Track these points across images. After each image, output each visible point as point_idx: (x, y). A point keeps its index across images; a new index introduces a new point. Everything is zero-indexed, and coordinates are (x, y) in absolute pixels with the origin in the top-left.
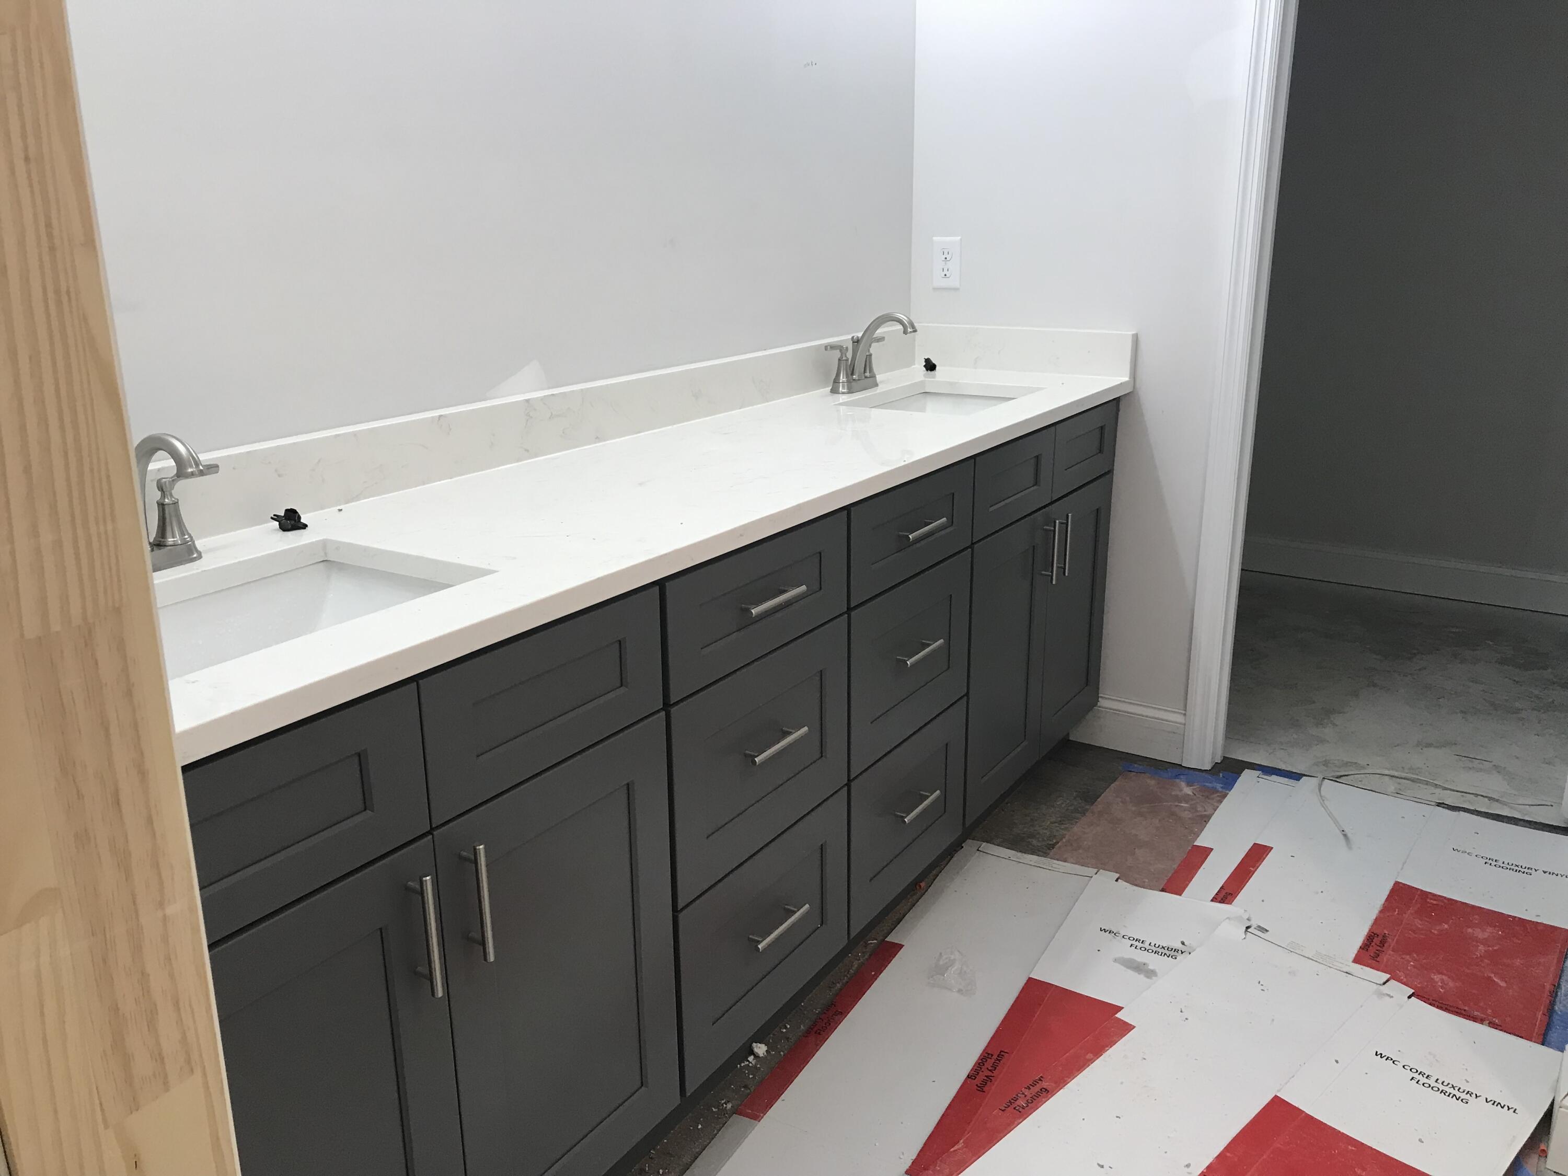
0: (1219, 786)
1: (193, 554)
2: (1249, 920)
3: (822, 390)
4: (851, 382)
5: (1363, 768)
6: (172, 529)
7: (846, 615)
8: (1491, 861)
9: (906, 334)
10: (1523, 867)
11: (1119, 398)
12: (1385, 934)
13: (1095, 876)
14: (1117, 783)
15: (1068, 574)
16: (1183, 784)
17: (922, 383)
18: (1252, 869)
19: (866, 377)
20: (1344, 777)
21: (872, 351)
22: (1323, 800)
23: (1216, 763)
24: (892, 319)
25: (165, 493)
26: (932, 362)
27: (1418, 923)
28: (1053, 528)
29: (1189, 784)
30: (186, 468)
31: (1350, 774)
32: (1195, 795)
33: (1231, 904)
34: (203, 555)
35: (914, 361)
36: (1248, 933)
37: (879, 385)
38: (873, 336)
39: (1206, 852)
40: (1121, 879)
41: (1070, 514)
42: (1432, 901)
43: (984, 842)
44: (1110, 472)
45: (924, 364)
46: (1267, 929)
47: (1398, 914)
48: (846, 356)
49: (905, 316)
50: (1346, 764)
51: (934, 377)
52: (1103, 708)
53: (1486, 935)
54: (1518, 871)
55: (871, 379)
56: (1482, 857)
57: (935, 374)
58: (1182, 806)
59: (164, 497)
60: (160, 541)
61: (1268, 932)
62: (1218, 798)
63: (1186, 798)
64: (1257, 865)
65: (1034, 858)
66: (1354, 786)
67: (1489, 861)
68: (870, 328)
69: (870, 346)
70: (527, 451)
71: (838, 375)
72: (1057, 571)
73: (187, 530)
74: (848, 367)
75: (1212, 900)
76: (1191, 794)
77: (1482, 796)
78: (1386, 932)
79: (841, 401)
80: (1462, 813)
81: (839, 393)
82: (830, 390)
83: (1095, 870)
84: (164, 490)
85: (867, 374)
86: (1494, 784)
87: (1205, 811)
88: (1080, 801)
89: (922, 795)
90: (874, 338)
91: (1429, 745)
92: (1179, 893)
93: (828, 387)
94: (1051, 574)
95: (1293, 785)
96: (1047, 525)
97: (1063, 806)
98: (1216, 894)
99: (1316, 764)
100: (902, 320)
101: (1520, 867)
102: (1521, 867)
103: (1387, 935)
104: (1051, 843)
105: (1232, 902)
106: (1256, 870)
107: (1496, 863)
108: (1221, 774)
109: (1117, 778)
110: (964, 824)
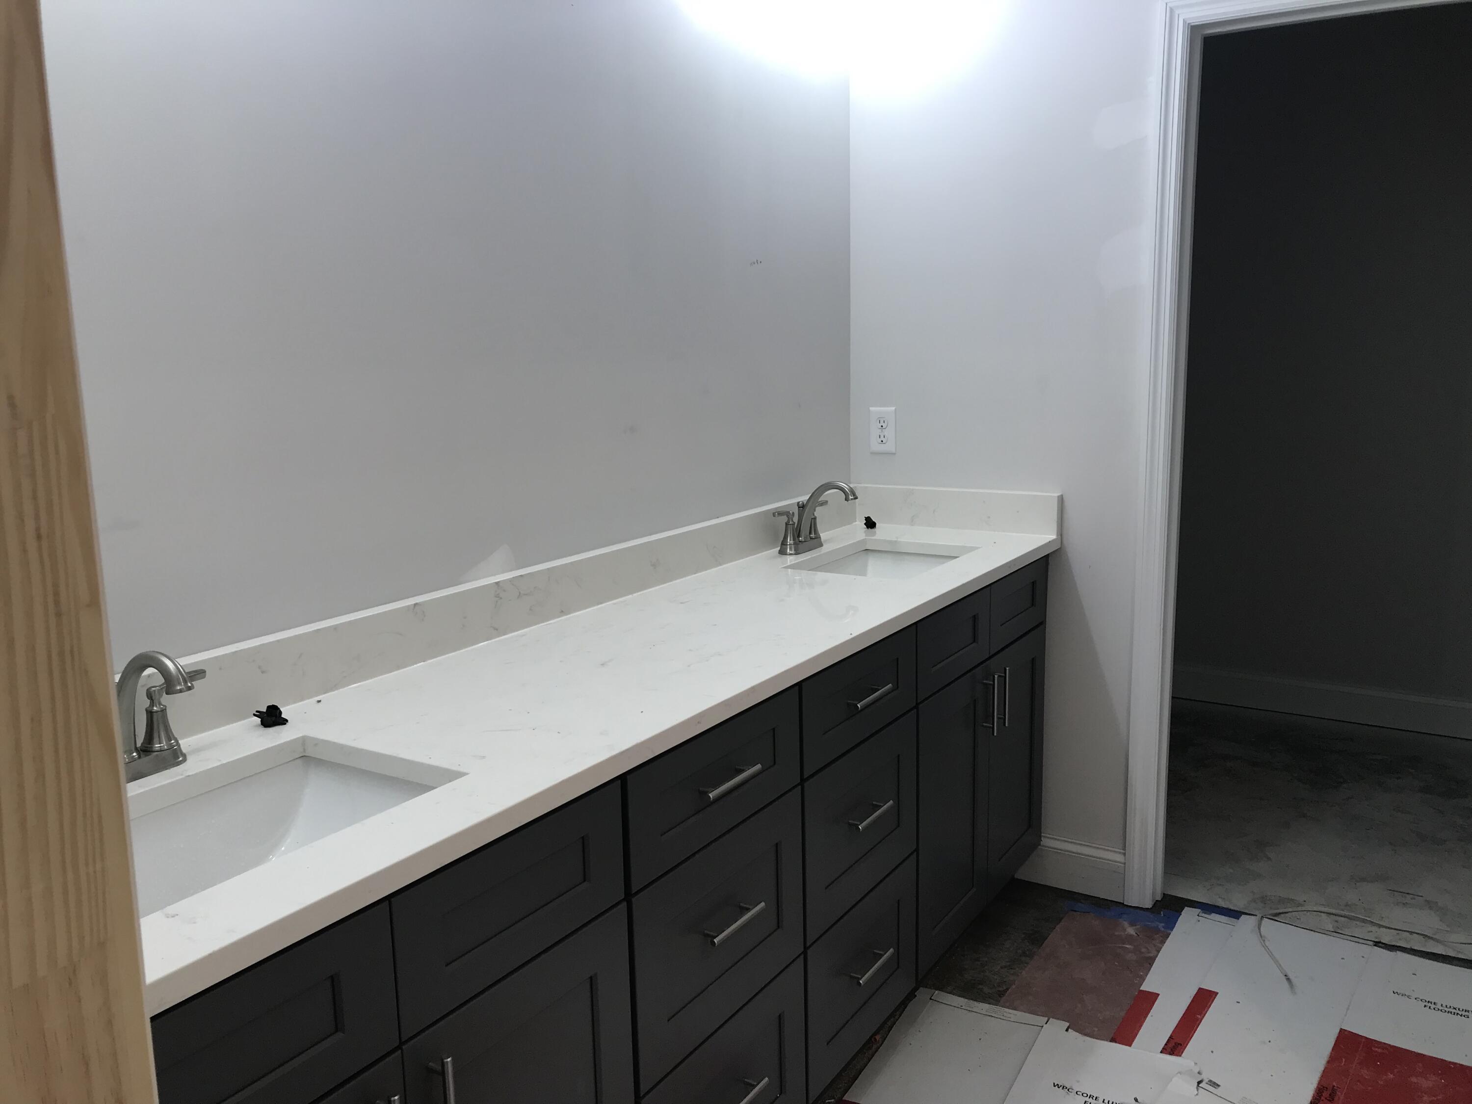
0: (1161, 926)
1: (179, 758)
2: (1199, 1073)
3: (768, 551)
4: (798, 544)
5: (1300, 905)
6: (159, 732)
7: (800, 787)
9: (847, 501)
10: (1461, 1010)
11: (1048, 554)
12: (1334, 1086)
13: (1046, 1025)
14: (1062, 924)
15: (1009, 724)
16: (1126, 924)
17: (863, 542)
18: (1199, 1017)
19: (811, 538)
20: (1282, 915)
21: (816, 514)
22: (1264, 941)
23: (1157, 901)
24: (835, 487)
25: (154, 701)
26: (872, 521)
27: (1365, 1073)
28: (992, 682)
29: (1132, 924)
30: (175, 686)
31: (1289, 911)
32: (1138, 935)
33: (1181, 1056)
34: (188, 757)
35: (856, 518)
36: (1200, 1088)
37: (824, 545)
38: (819, 498)
39: (1152, 998)
40: (1071, 1028)
41: (1007, 668)
42: (1377, 1049)
43: (936, 990)
44: (1042, 623)
45: (865, 522)
46: (1219, 1084)
47: (1344, 1064)
48: (792, 521)
49: (846, 484)
50: (1282, 901)
51: (875, 534)
52: (1046, 847)
53: (1430, 1084)
54: (1456, 1014)
55: (816, 539)
56: (1421, 1000)
57: (875, 532)
58: (1126, 947)
59: (153, 705)
60: (147, 747)
61: (1220, 1087)
62: (1161, 939)
63: (1129, 939)
64: (1204, 1013)
65: (985, 1006)
66: (1292, 925)
67: (1429, 1004)
68: (814, 495)
69: (815, 511)
70: (497, 629)
71: (785, 538)
72: (997, 722)
73: (173, 735)
74: (795, 530)
75: (1161, 1052)
76: (1134, 934)
77: (1418, 934)
79: (789, 564)
80: (1399, 953)
81: (787, 555)
82: (779, 551)
83: (1046, 1019)
84: (153, 699)
85: (813, 535)
86: (1427, 921)
87: (1149, 953)
88: (1028, 944)
89: (875, 954)
90: (820, 502)
91: (1363, 880)
92: (1128, 1042)
93: (777, 547)
94: (992, 725)
95: (1234, 924)
96: (987, 680)
97: (1011, 949)
98: (1165, 1045)
99: (1254, 901)
100: (842, 488)
101: (1457, 1009)
102: (1459, 1009)
103: (1335, 1088)
104: (1001, 989)
105: (1182, 1053)
106: (1203, 1017)
107: (1435, 1006)
108: (1162, 913)
109: (1062, 918)
110: (917, 976)
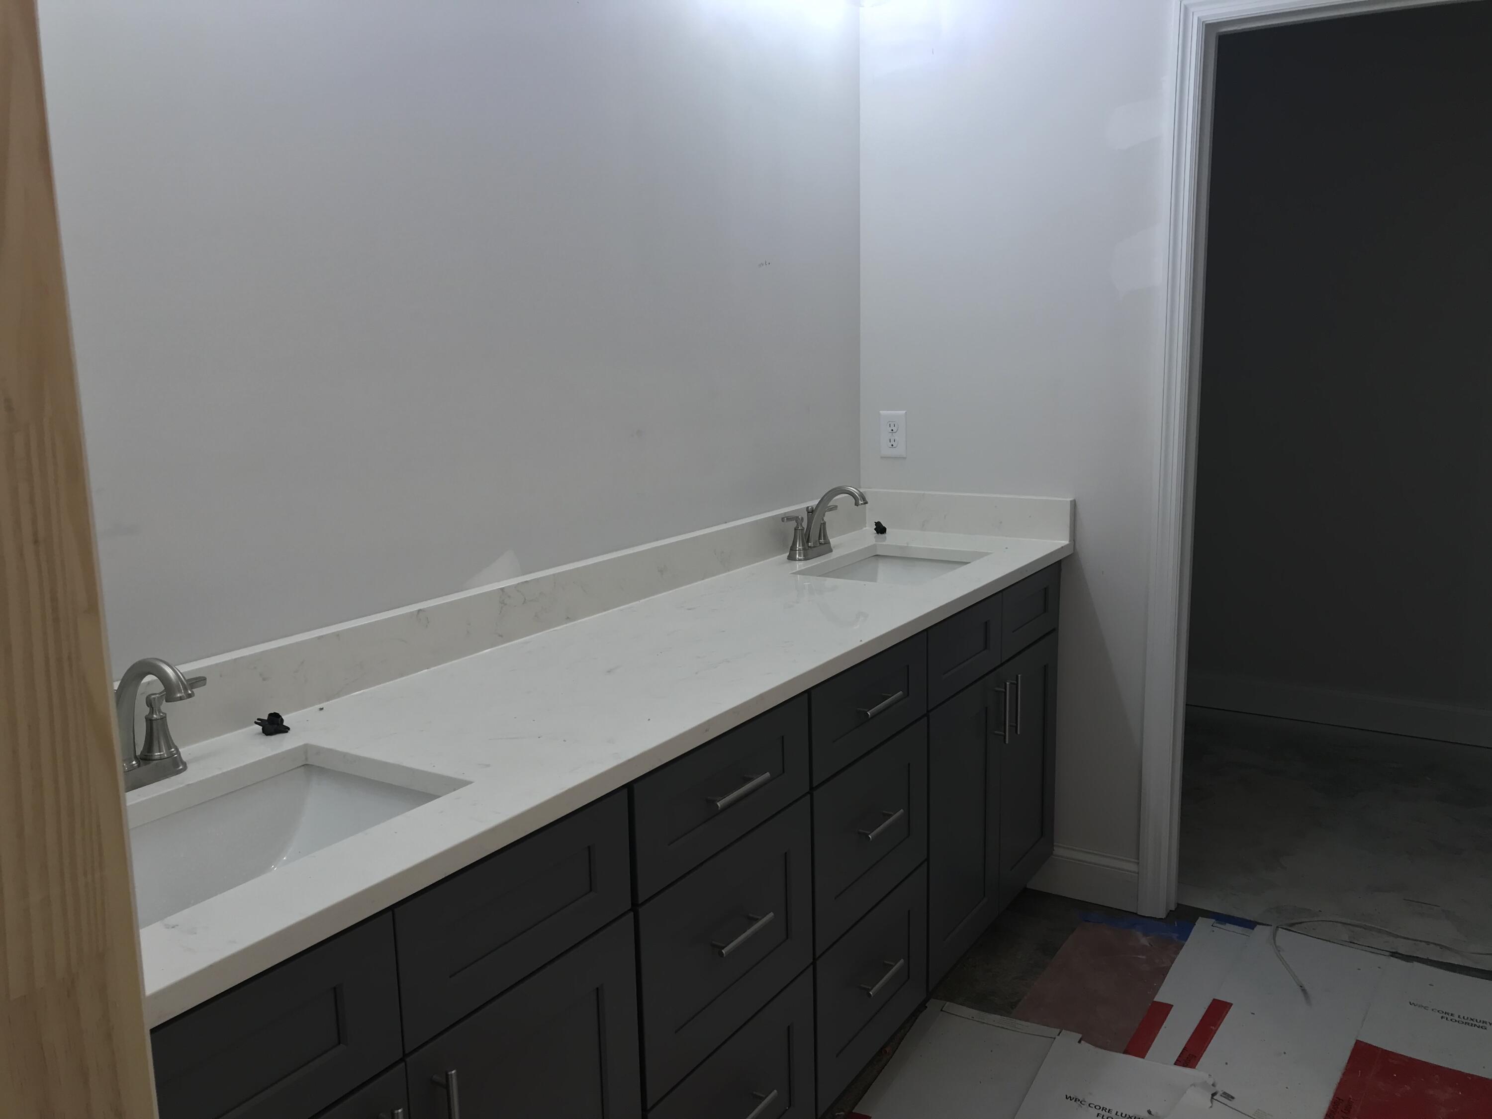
0: (1175, 936)
1: (179, 767)
2: (1213, 1085)
3: (779, 557)
4: (807, 550)
5: (1315, 915)
6: (159, 740)
7: (809, 795)
8: (1447, 1016)
9: (857, 506)
10: (1478, 1021)
11: (1061, 560)
12: (1350, 1098)
13: (1058, 1038)
14: (1075, 934)
15: (1021, 732)
16: (1140, 934)
17: (873, 547)
18: (1214, 1028)
19: (820, 544)
20: (1296, 926)
21: (825, 519)
22: (1279, 951)
23: (1170, 910)
24: (845, 492)
25: (154, 709)
26: (882, 526)
27: (1381, 1085)
28: (1004, 690)
29: (1145, 934)
30: (175, 693)
31: (1305, 921)
32: (1152, 946)
33: (1194, 1068)
34: (188, 765)
35: (866, 524)
36: (1215, 1101)
37: (833, 550)
38: (828, 504)
39: (1166, 1008)
40: (1084, 1040)
41: (1019, 675)
42: (1393, 1061)
43: (948, 1001)
44: (1054, 630)
45: (875, 527)
46: (1233, 1096)
47: (1361, 1076)
48: (801, 526)
49: (855, 489)
50: (1297, 911)
51: (885, 539)
52: (1058, 856)
53: (1447, 1096)
54: (1473, 1025)
55: (826, 545)
56: (1438, 1011)
57: (886, 537)
58: (1139, 958)
59: (153, 713)
60: (147, 756)
61: (1234, 1100)
62: (1175, 950)
63: (1143, 949)
64: (1218, 1024)
65: (998, 1018)
66: (1308, 935)
68: (823, 500)
69: (824, 515)
70: (501, 636)
71: (794, 543)
72: (1009, 730)
73: (173, 744)
74: (804, 536)
75: (1175, 1064)
76: (1148, 944)
77: (1435, 944)
78: (1351, 1097)
79: (798, 569)
80: (1416, 963)
81: (796, 560)
82: (787, 557)
83: (1058, 1031)
84: (153, 706)
85: (823, 541)
86: (1445, 931)
87: (1162, 964)
88: (1040, 954)
89: (885, 965)
90: (829, 507)
91: (1378, 889)
92: (1142, 1053)
93: (785, 554)
94: (1003, 733)
95: (1248, 935)
96: (999, 687)
97: (1023, 960)
98: (1179, 1056)
99: (1269, 911)
100: (852, 492)
101: (1474, 1020)
102: (1476, 1021)
103: (1351, 1100)
104: (1012, 1001)
105: (1196, 1065)
106: (1217, 1029)
107: (1452, 1017)
108: (1176, 923)
109: (1075, 929)
110: (927, 988)
